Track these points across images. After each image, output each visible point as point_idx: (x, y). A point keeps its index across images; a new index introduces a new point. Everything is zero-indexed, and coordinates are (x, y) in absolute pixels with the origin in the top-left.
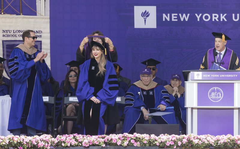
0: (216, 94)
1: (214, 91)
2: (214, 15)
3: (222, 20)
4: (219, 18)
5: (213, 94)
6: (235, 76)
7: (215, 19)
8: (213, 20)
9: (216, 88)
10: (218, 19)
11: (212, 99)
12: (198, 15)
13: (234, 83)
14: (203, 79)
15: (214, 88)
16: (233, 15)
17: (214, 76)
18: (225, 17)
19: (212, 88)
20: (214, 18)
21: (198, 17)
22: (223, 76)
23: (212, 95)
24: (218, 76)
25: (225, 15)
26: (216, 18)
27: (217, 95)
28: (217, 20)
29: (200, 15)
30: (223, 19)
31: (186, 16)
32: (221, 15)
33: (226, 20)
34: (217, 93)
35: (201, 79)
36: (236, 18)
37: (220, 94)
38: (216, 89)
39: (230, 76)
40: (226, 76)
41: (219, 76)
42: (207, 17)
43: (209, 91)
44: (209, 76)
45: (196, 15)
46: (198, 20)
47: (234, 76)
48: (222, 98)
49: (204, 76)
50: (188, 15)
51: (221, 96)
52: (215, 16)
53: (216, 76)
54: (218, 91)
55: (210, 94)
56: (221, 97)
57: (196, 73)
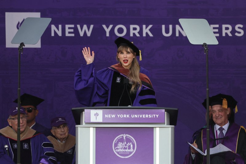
0: (126, 145)
1: (121, 140)
2: (132, 27)
3: (144, 35)
4: (141, 32)
5: (120, 145)
6: (156, 116)
7: (134, 34)
8: (131, 35)
9: (125, 136)
10: (139, 33)
11: (118, 153)
12: (108, 27)
13: (153, 128)
14: (105, 122)
15: (122, 136)
16: (163, 26)
17: (121, 116)
18: (150, 30)
19: (118, 136)
20: (132, 32)
21: (108, 31)
22: (136, 116)
23: (119, 148)
24: (128, 116)
25: (150, 26)
26: (136, 32)
27: (127, 147)
28: (138, 35)
29: (111, 26)
30: (147, 33)
31: (89, 29)
32: (144, 26)
33: (151, 35)
34: (127, 143)
35: (101, 121)
36: (167, 31)
37: (132, 146)
38: (124, 138)
39: (147, 116)
40: (141, 117)
41: (130, 116)
42: (120, 31)
43: (115, 140)
44: (114, 116)
45: (104, 26)
46: (108, 35)
47: (153, 116)
48: (135, 151)
49: (106, 116)
50: (92, 26)
51: (134, 148)
52: (135, 29)
53: (125, 116)
54: (128, 140)
55: (116, 145)
56: (133, 151)
57: (93, 112)
